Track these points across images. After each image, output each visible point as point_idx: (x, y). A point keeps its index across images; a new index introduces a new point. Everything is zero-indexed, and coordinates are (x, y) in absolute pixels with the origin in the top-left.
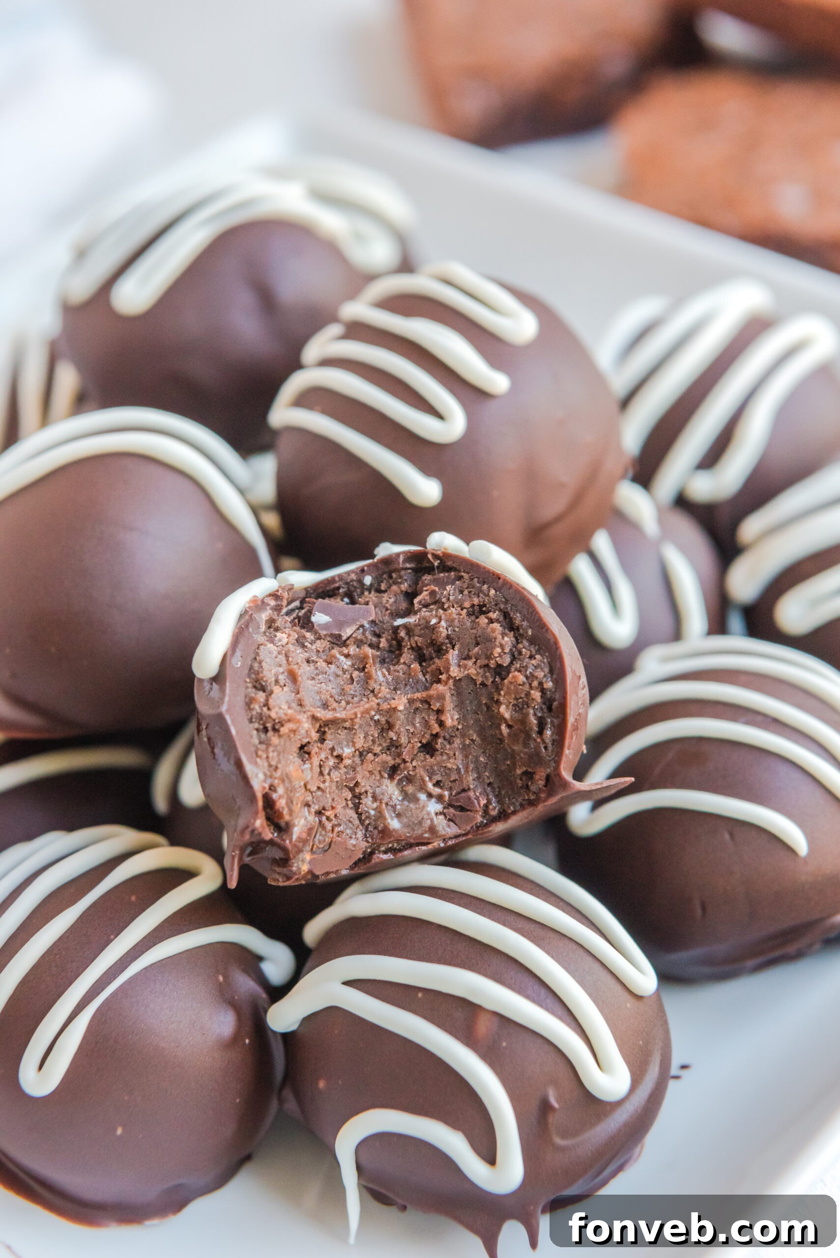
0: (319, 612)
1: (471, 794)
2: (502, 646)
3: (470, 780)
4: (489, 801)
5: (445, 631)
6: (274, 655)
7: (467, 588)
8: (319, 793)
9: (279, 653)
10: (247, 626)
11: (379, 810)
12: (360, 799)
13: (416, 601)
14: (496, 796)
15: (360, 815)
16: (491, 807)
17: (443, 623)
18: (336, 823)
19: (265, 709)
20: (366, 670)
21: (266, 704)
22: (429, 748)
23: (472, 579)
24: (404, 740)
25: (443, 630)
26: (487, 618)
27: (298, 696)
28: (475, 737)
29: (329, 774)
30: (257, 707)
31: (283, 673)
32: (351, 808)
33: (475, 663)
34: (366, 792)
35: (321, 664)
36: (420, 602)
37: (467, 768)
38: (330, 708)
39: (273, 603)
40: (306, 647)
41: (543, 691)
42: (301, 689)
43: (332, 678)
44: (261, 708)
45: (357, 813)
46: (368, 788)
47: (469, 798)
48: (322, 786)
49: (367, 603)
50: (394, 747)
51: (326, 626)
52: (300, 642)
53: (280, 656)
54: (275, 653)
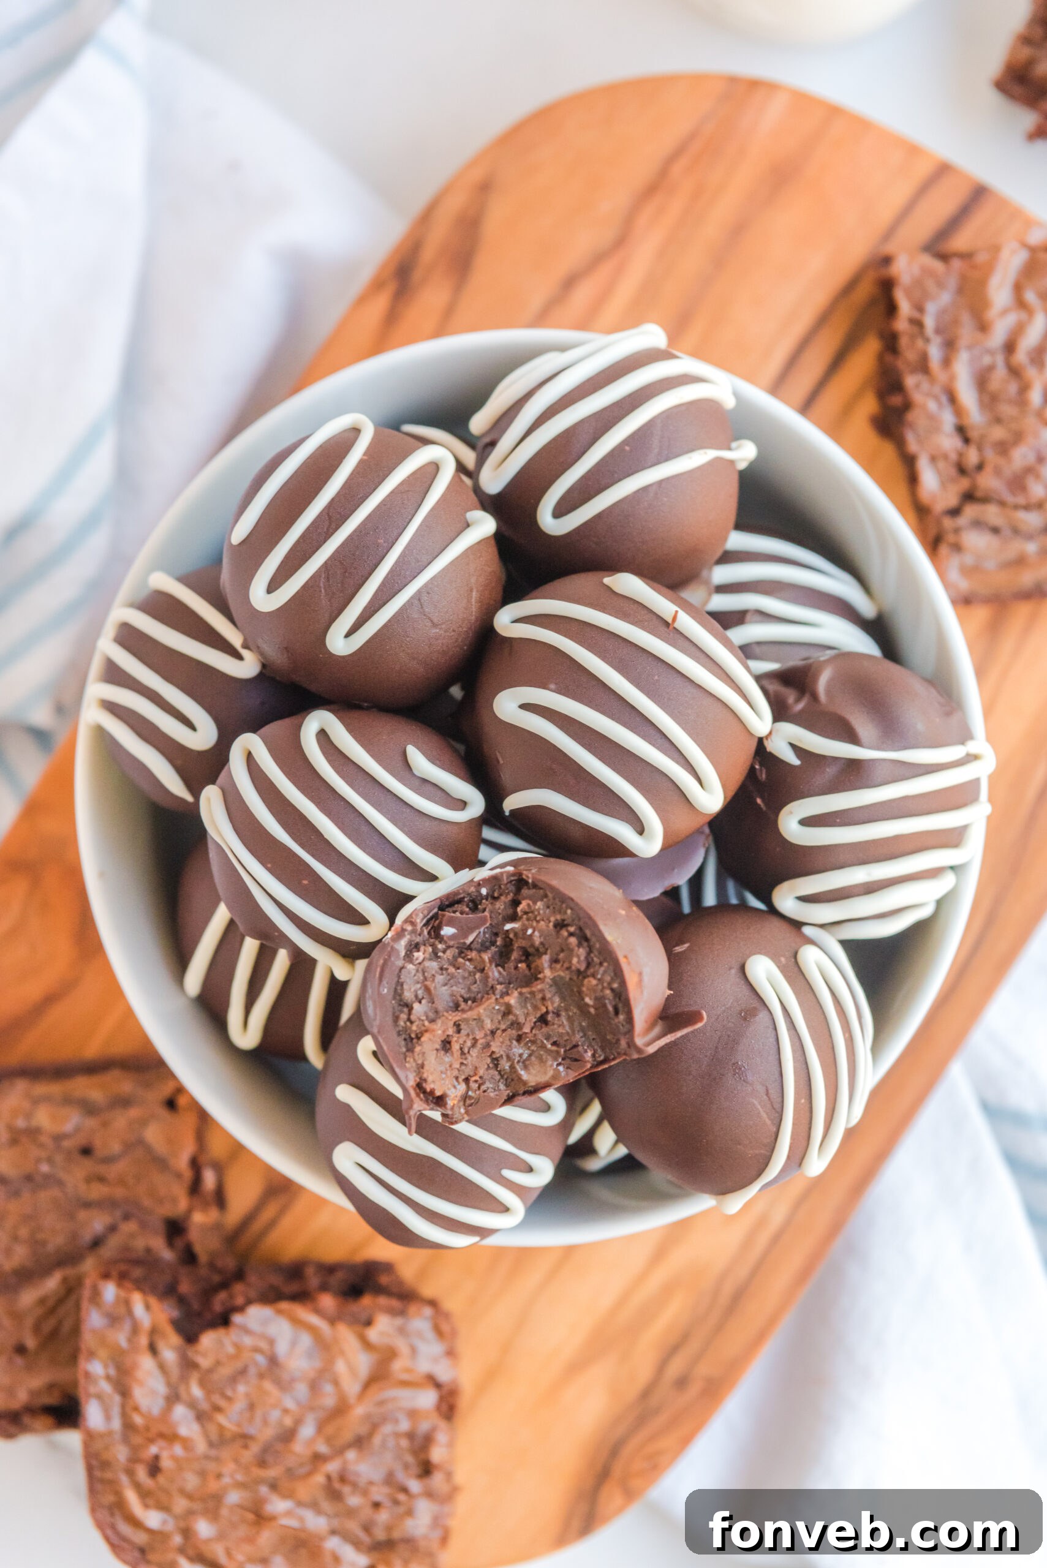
0: (446, 926)
1: (580, 1049)
2: (578, 957)
3: (578, 1037)
4: (595, 1052)
5: (539, 940)
6: (413, 974)
7: (552, 905)
8: (463, 1067)
9: (417, 971)
10: (390, 957)
11: (512, 1067)
12: (498, 1061)
13: (519, 909)
14: (600, 1047)
15: (500, 1072)
16: (597, 1055)
17: (537, 933)
18: (481, 1082)
19: (408, 1023)
20: (485, 972)
21: (409, 1019)
22: (543, 1020)
23: (554, 899)
24: (522, 1019)
25: (537, 940)
26: (567, 931)
27: (434, 1005)
28: (575, 1010)
29: (469, 1052)
30: (402, 1023)
31: (420, 988)
32: (492, 1068)
33: (562, 965)
34: (502, 1056)
35: (452, 970)
36: (521, 911)
37: (573, 1031)
38: (459, 1009)
39: (409, 928)
40: (440, 957)
41: (612, 990)
42: (435, 1000)
43: (461, 981)
44: (405, 1023)
45: (497, 1071)
46: (502, 1053)
47: (579, 1052)
48: (465, 1062)
49: (484, 910)
50: (516, 1025)
51: (453, 937)
52: (435, 955)
53: (418, 974)
54: (414, 972)
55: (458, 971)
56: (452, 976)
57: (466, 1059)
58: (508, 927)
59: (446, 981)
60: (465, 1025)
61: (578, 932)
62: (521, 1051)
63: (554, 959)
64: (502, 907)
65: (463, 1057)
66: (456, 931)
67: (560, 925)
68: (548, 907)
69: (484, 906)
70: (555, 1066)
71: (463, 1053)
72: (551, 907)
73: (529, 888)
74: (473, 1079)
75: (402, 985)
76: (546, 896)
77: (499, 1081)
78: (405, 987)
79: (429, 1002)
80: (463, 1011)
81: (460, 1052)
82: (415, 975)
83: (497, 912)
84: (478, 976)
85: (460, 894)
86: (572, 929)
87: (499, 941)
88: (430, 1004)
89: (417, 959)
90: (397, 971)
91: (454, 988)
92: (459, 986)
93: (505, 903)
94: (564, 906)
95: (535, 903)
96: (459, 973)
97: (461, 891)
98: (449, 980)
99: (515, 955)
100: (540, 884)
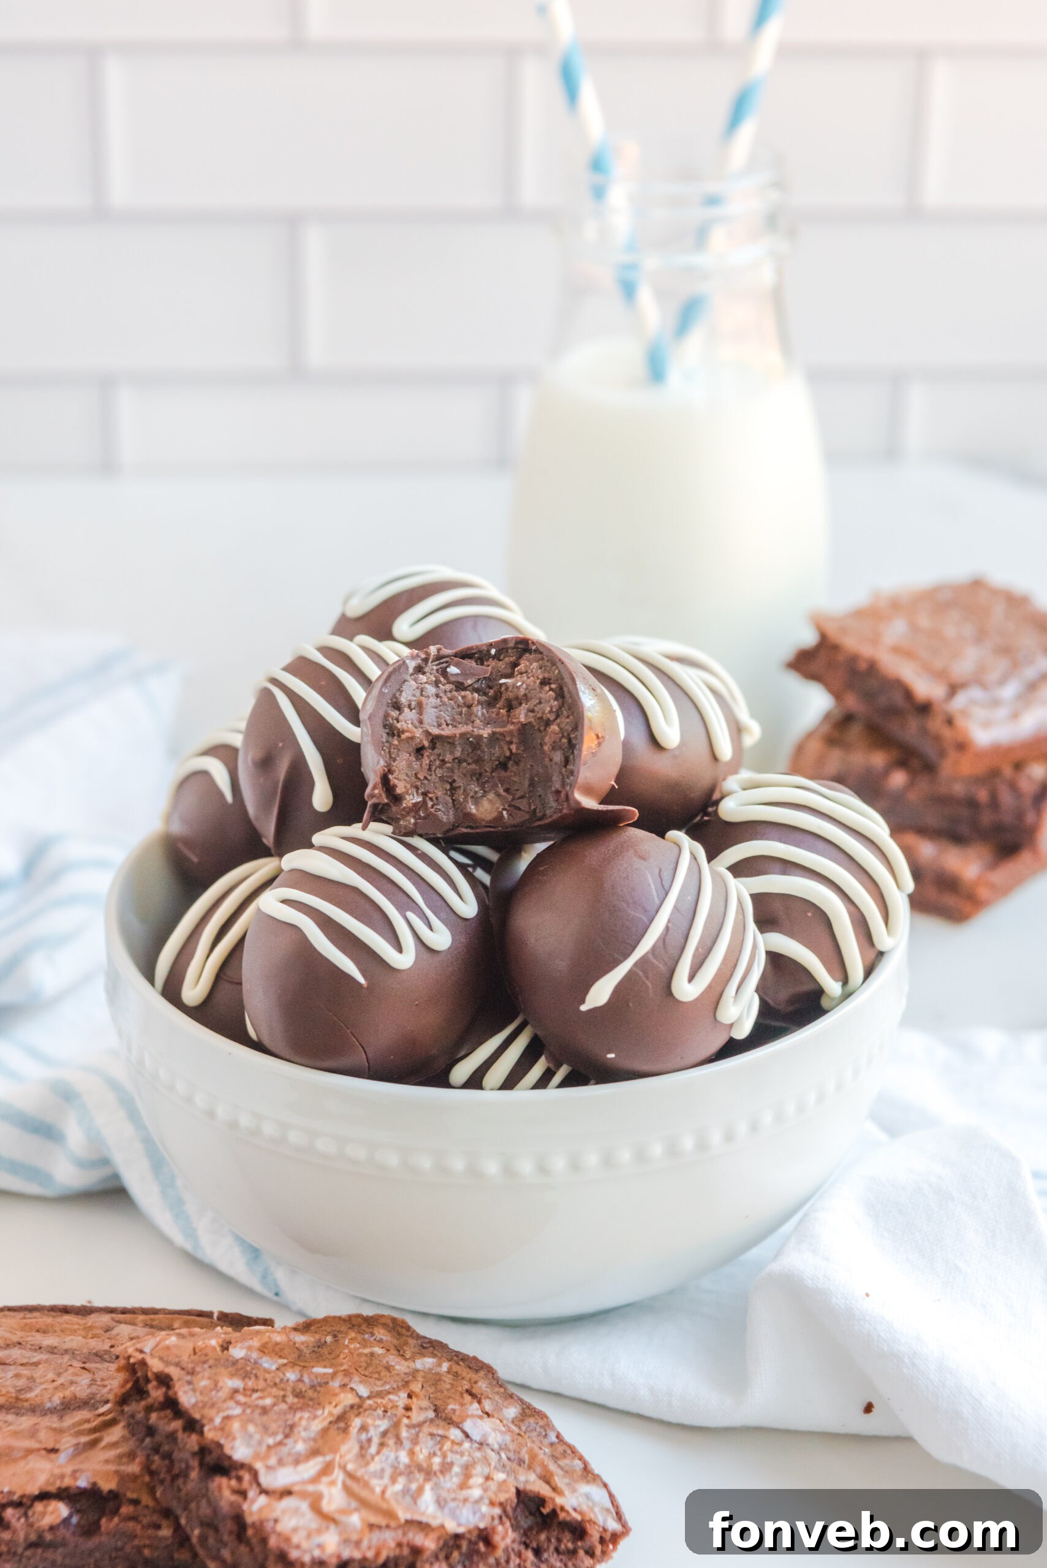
55: (450, 701)
56: (444, 704)
57: (431, 775)
58: (503, 681)
59: (437, 706)
60: (440, 745)
61: (558, 689)
62: (477, 789)
63: (531, 709)
64: (503, 666)
65: (429, 773)
66: (460, 672)
67: (544, 682)
68: (541, 668)
69: (489, 664)
70: (500, 810)
71: (430, 769)
72: (543, 669)
73: (530, 654)
74: (430, 795)
75: (401, 692)
76: (543, 659)
77: (451, 808)
78: (403, 693)
79: (418, 713)
80: (443, 729)
81: (428, 767)
82: (414, 690)
83: (498, 670)
84: (464, 710)
85: (473, 649)
86: (553, 686)
87: (491, 692)
88: (418, 715)
89: (421, 680)
90: (402, 680)
91: (442, 713)
92: (447, 712)
93: (506, 664)
94: (554, 667)
95: (531, 664)
96: (450, 703)
97: (474, 647)
98: (440, 706)
99: (500, 704)
100: (541, 650)
